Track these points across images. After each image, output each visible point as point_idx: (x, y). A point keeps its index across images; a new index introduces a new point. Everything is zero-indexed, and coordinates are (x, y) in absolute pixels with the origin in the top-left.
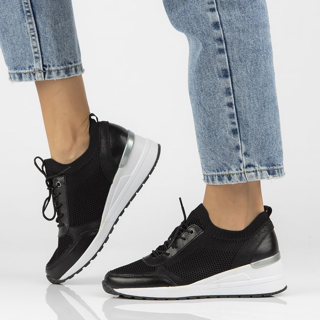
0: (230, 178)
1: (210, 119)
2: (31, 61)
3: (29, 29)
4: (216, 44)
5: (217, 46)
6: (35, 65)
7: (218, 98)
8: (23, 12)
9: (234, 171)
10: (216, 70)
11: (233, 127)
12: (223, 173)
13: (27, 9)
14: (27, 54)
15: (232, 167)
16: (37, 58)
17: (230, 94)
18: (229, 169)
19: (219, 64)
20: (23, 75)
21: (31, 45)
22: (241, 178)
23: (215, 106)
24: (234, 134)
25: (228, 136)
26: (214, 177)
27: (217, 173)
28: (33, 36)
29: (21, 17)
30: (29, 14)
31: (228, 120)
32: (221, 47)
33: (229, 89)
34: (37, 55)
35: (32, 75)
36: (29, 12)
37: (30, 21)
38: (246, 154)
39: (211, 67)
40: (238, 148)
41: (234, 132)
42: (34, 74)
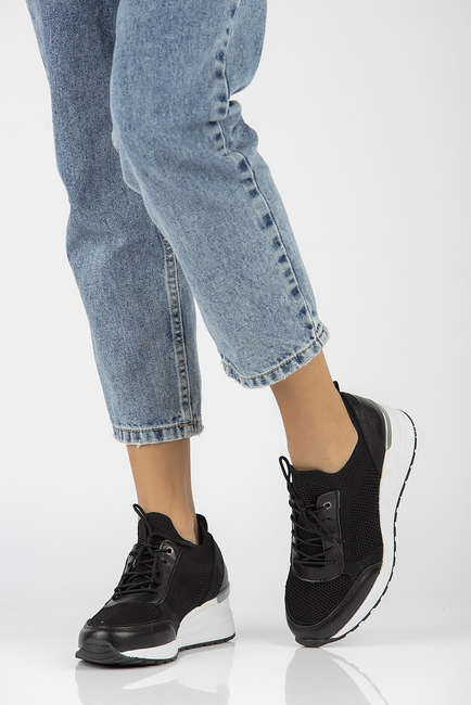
1: (261, 292)
2: (177, 409)
3: (177, 361)
4: (244, 186)
5: (247, 188)
6: (183, 414)
7: (266, 259)
8: (171, 337)
9: (304, 346)
10: (256, 223)
11: (292, 286)
12: (288, 358)
13: (178, 332)
14: (172, 400)
16: (185, 404)
17: (279, 245)
18: (296, 348)
19: (258, 212)
20: (164, 432)
21: (179, 385)
23: (264, 271)
24: (294, 295)
25: (288, 302)
26: (276, 372)
27: (278, 365)
28: (183, 371)
29: (167, 345)
30: (179, 339)
31: (285, 281)
32: (252, 188)
33: (276, 238)
34: (185, 400)
35: (178, 430)
36: (179, 335)
37: (180, 349)
39: (250, 220)
41: (295, 292)
42: (182, 429)
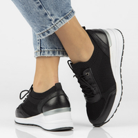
0: (48, 32)
9: (49, 27)
11: (38, 5)
12: (44, 31)
15: (47, 26)
18: (46, 28)
22: (55, 29)
31: (34, 3)
38: (52, 15)
40: (46, 14)
41: (40, 7)
